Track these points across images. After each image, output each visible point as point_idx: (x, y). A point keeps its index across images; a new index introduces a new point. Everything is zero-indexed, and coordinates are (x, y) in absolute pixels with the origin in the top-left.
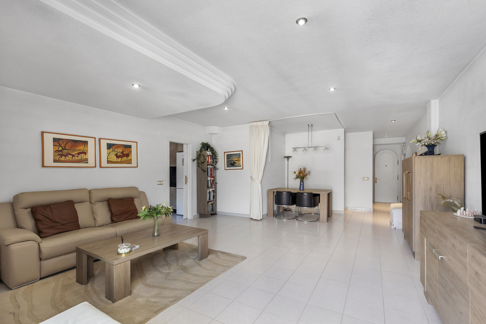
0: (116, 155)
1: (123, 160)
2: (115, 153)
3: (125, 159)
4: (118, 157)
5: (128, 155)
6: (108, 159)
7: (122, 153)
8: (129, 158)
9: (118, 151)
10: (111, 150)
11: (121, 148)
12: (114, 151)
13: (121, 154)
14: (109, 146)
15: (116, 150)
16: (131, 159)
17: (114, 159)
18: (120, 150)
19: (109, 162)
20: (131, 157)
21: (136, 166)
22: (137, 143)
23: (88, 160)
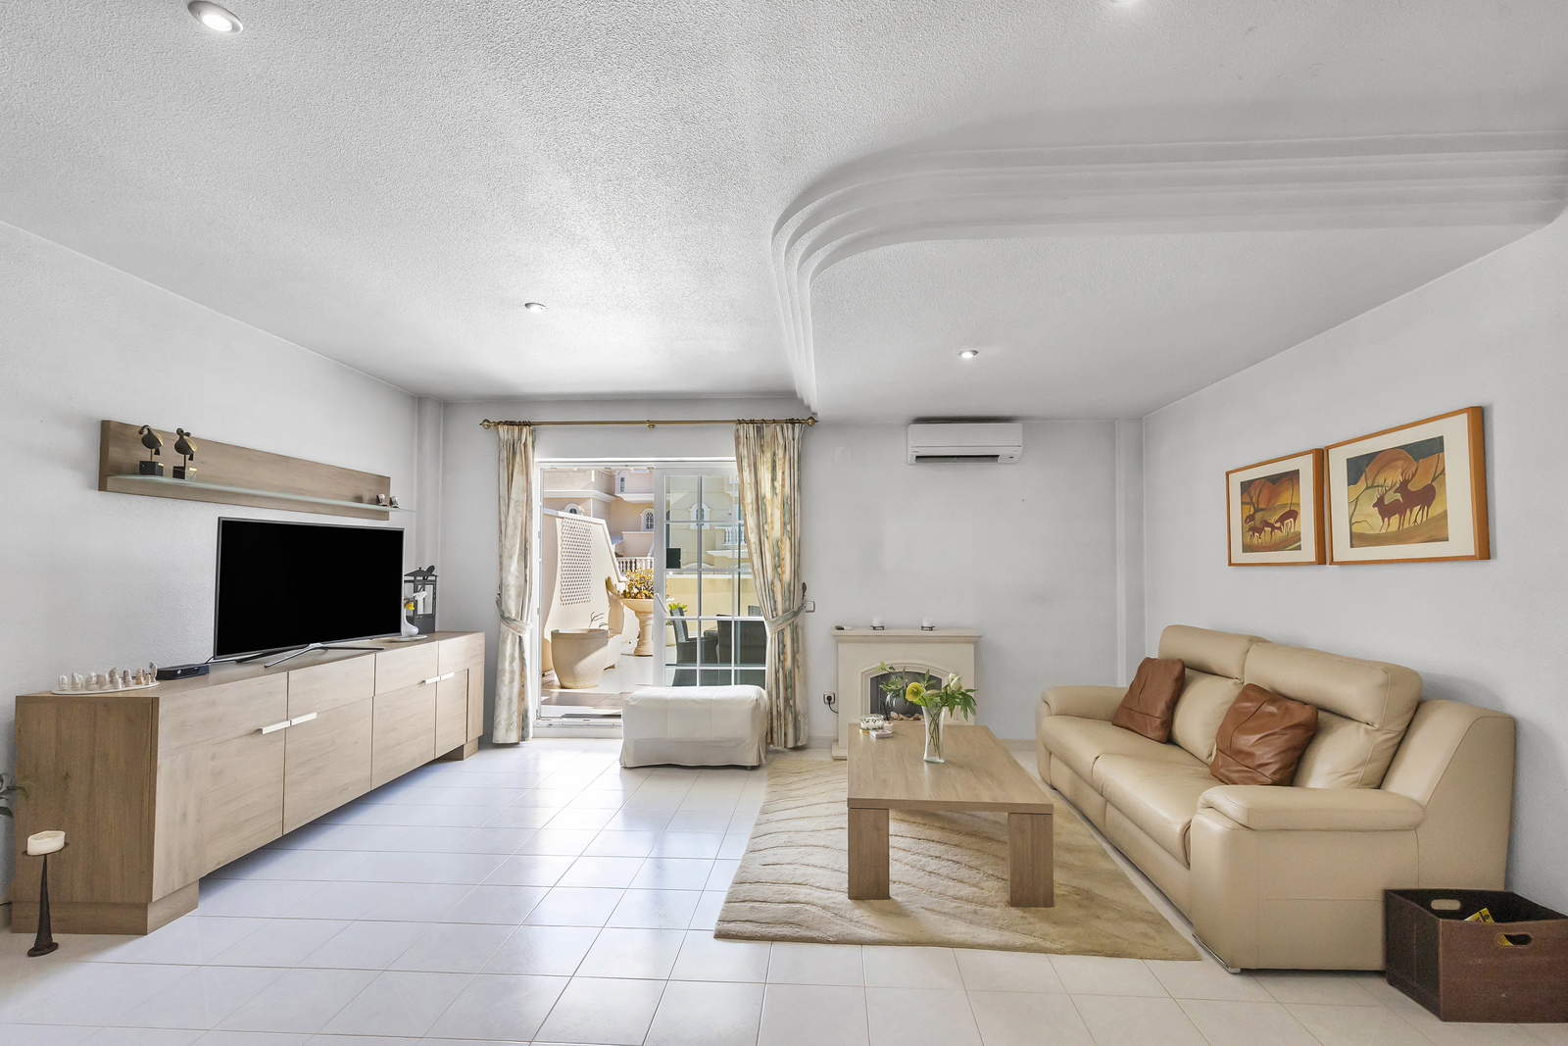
0: (1379, 504)
1: (1406, 526)
2: (1375, 495)
3: (1416, 514)
4: (1385, 510)
5: (1427, 496)
6: (1351, 524)
7: (1403, 487)
8: (1435, 510)
9: (1389, 483)
10: (1362, 484)
11: (1400, 463)
12: (1372, 487)
13: (1398, 496)
14: (1357, 468)
15: (1380, 480)
16: (1444, 515)
17: (1374, 522)
18: (1393, 477)
19: (1357, 539)
20: (1444, 502)
21: (1470, 549)
22: (1479, 418)
23: (1299, 540)
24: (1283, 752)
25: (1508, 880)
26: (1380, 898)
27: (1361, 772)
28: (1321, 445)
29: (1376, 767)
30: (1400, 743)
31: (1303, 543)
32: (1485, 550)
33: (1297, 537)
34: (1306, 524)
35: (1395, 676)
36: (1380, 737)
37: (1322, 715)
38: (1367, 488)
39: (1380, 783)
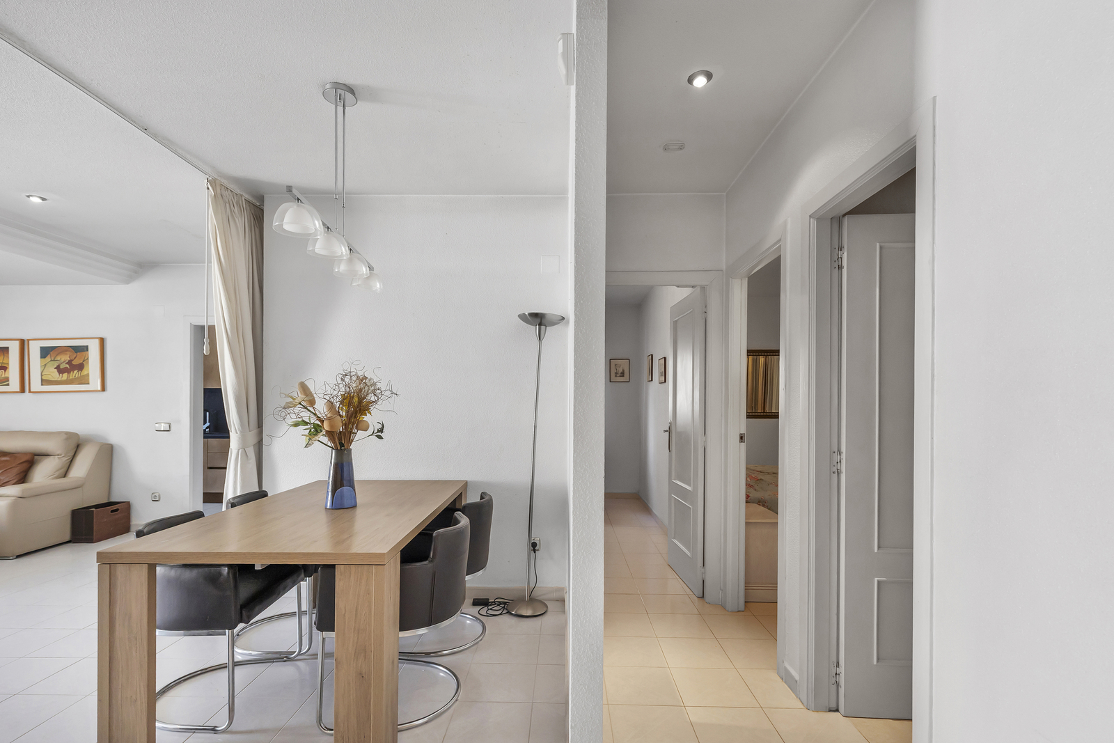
0: (58, 368)
1: (71, 378)
2: (56, 364)
3: (75, 374)
4: (60, 371)
5: (81, 367)
6: (42, 376)
7: (70, 362)
8: (84, 372)
9: (63, 360)
10: (48, 359)
11: (68, 353)
12: (54, 360)
13: (67, 366)
14: (45, 352)
15: (58, 358)
16: (88, 375)
17: (55, 375)
18: (65, 358)
19: (44, 382)
20: (88, 370)
21: (99, 388)
22: (102, 341)
23: (8, 381)
24: (19, 474)
25: (109, 498)
26: (70, 514)
27: (58, 473)
28: (25, 337)
29: (63, 470)
30: (72, 460)
31: (10, 382)
32: (103, 389)
33: (7, 379)
34: (13, 373)
35: (70, 436)
36: (65, 459)
37: (36, 457)
38: (51, 361)
39: (65, 475)
